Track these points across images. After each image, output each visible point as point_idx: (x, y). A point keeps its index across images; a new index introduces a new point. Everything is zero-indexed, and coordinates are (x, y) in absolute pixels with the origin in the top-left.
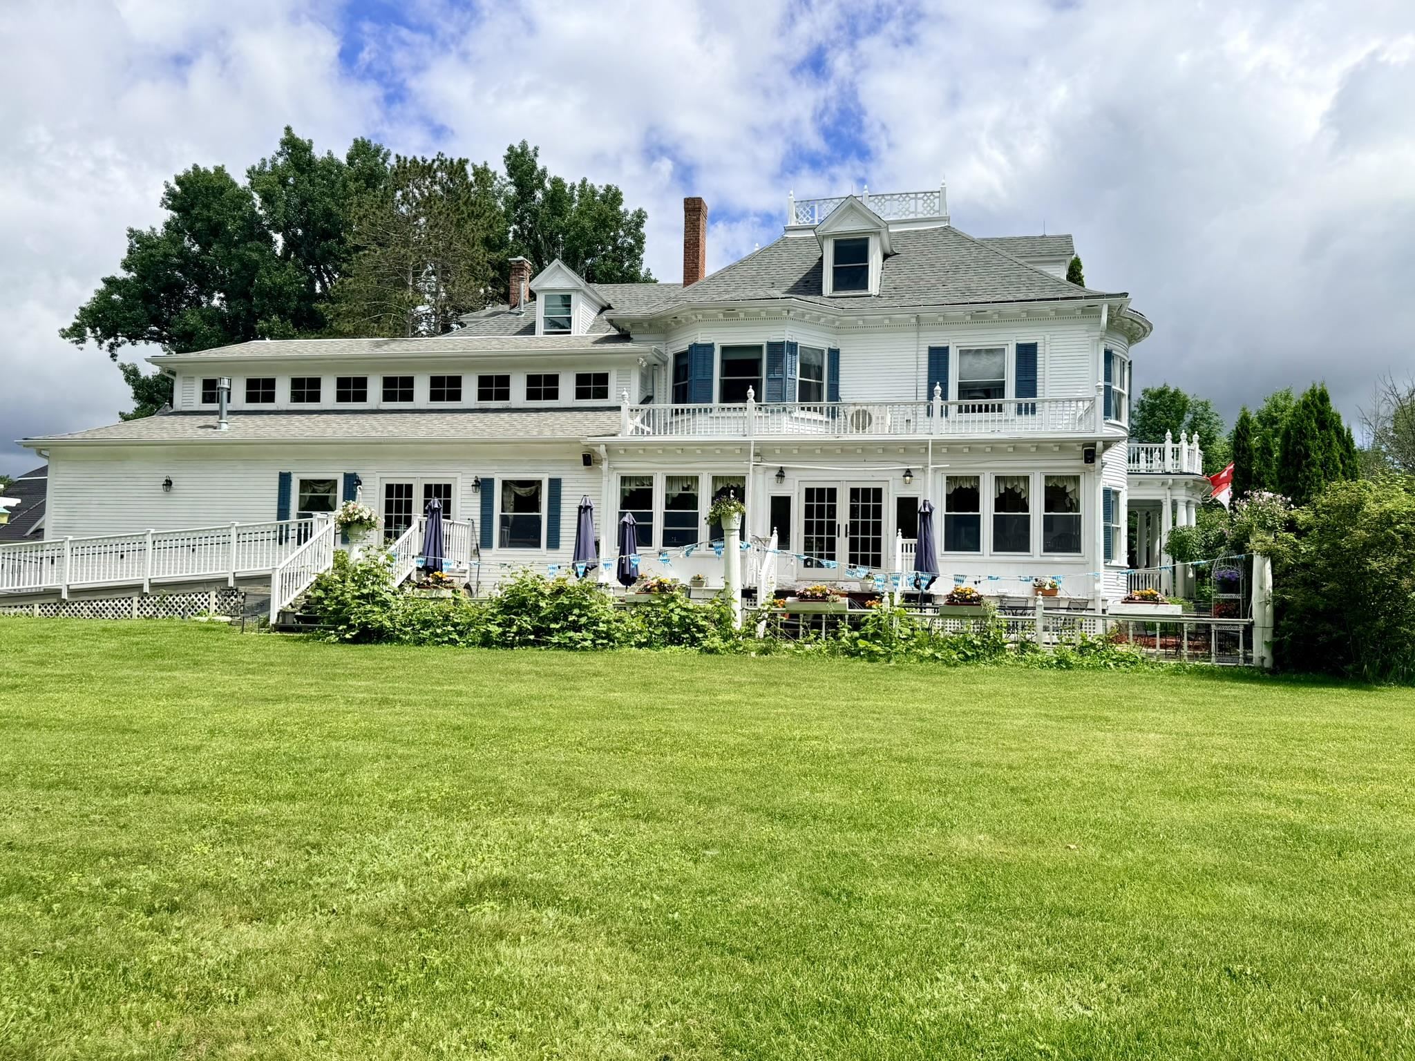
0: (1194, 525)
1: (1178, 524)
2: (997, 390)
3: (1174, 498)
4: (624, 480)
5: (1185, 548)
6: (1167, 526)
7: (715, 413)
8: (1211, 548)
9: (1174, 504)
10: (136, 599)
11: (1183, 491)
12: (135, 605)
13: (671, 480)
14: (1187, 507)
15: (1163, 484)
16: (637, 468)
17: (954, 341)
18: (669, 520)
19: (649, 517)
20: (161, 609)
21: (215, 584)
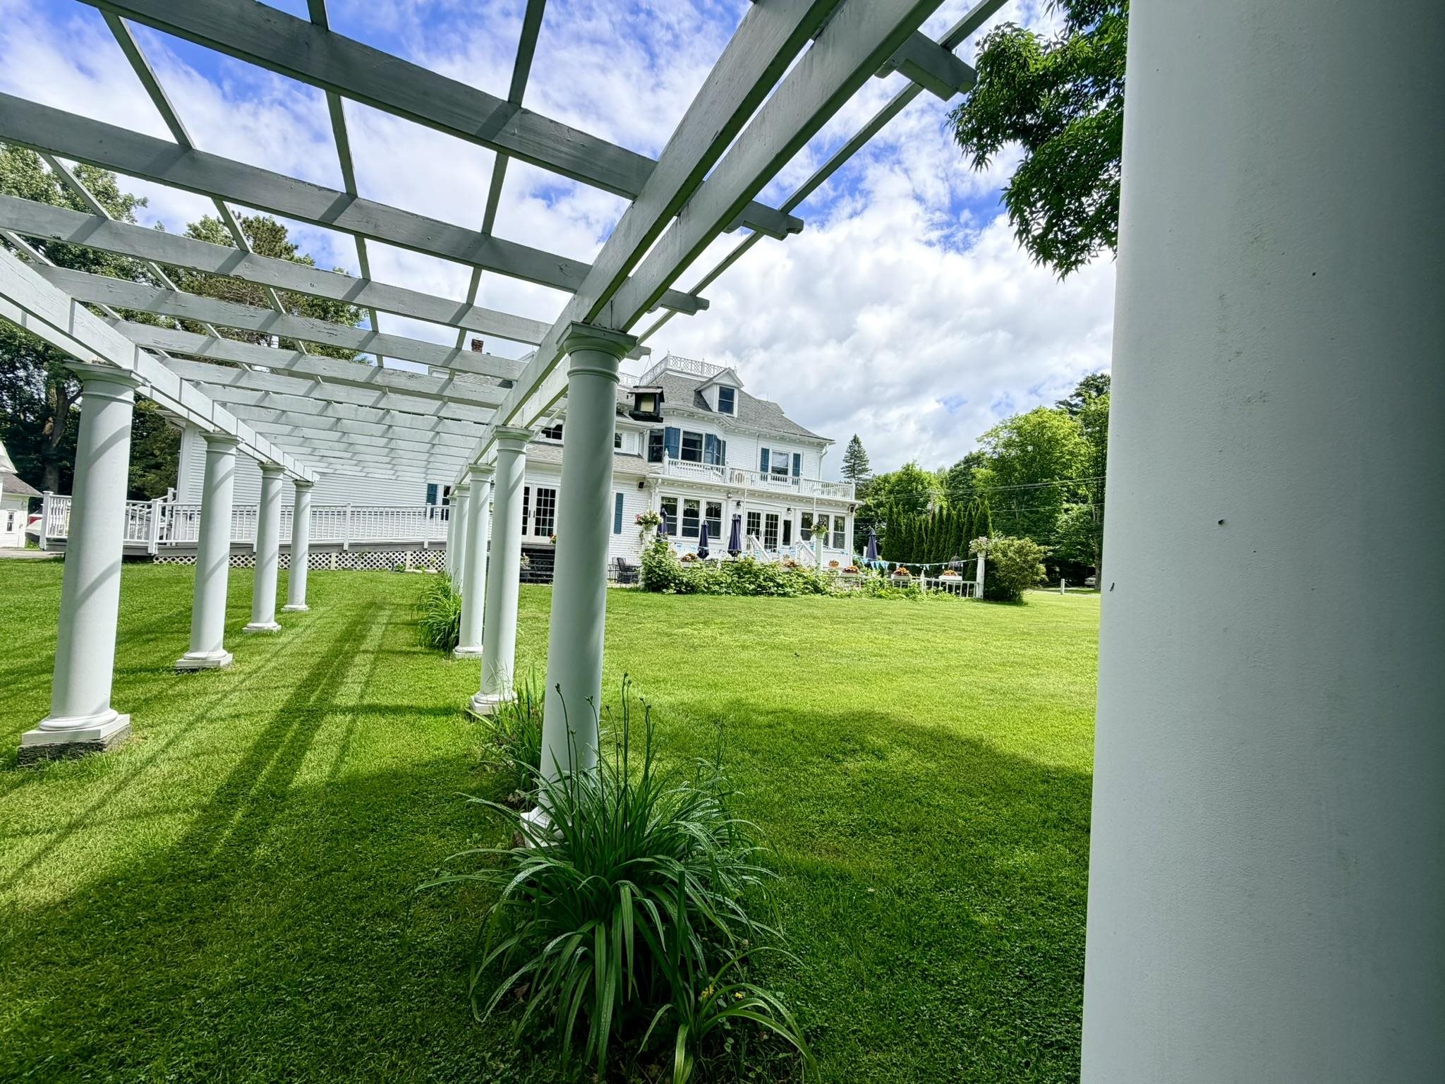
2: (785, 472)
4: (663, 498)
7: (679, 465)
10: (334, 555)
12: (334, 559)
13: (686, 501)
16: (670, 492)
17: (773, 447)
18: (685, 522)
19: (675, 520)
20: (359, 563)
21: (411, 547)
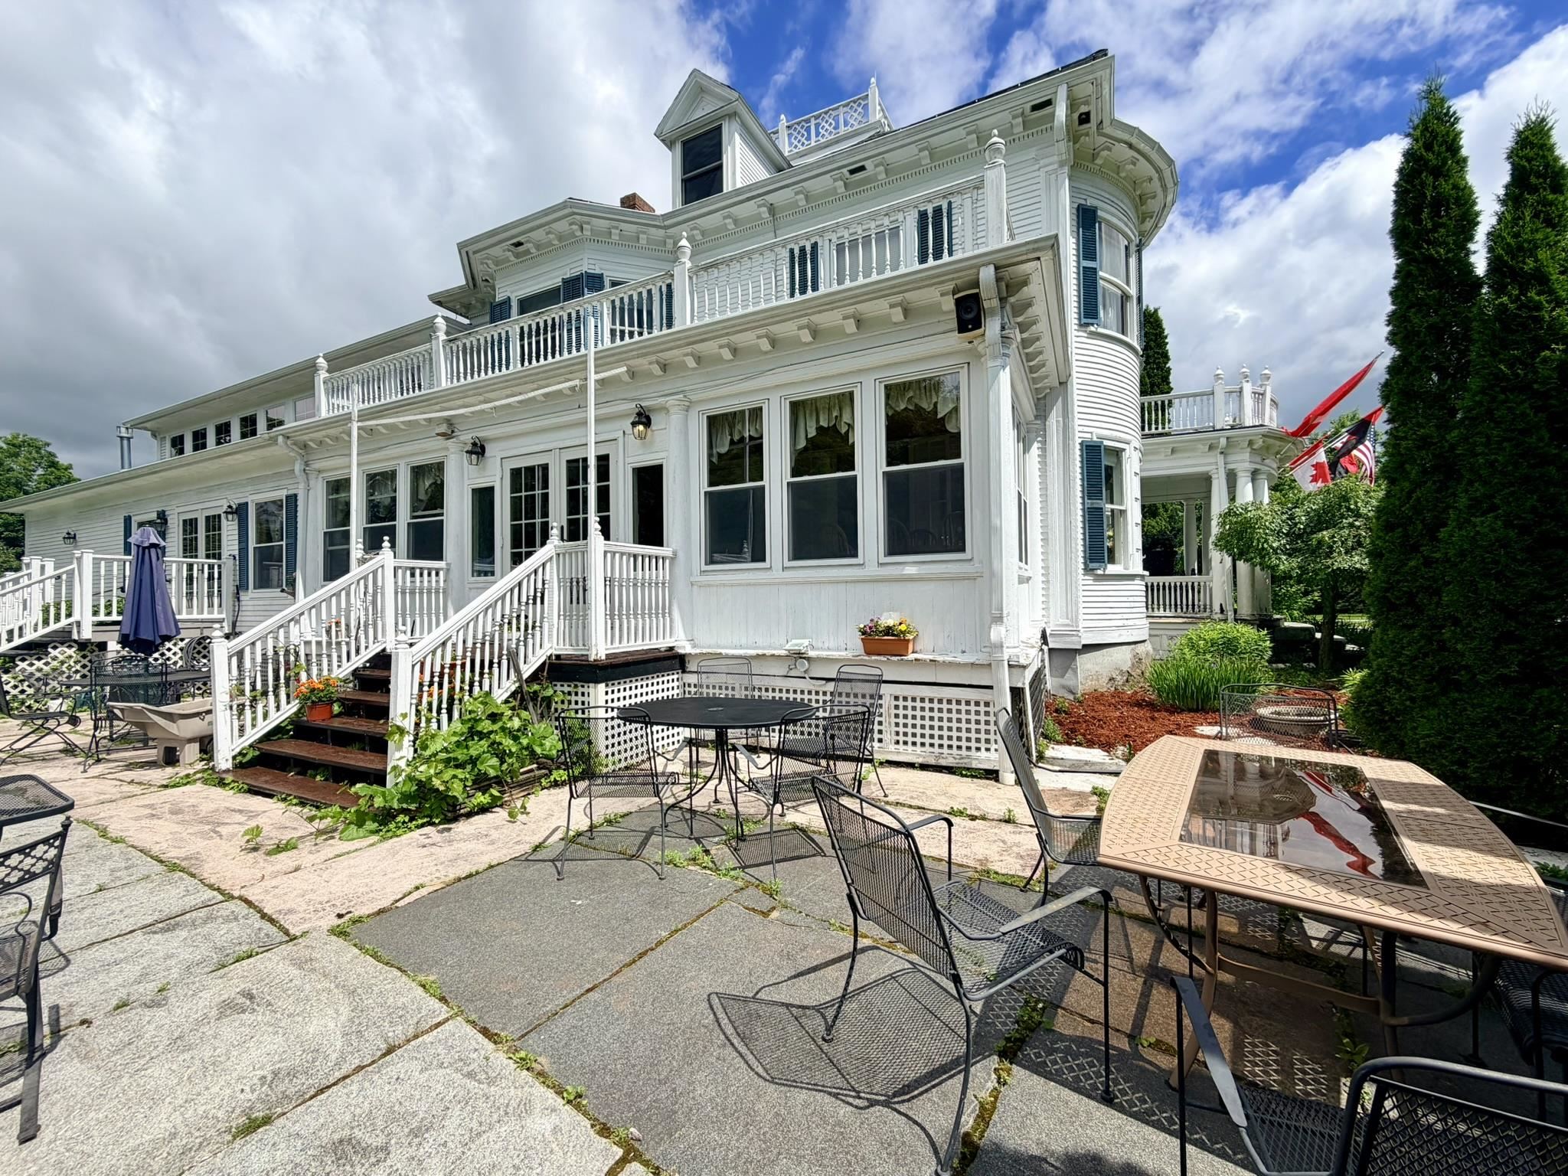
0: (1266, 500)
1: (1239, 501)
3: (1231, 466)
5: (1251, 540)
6: (1219, 503)
8: (1299, 536)
9: (1232, 479)
11: (1246, 456)
14: (1253, 480)
15: (1211, 448)
